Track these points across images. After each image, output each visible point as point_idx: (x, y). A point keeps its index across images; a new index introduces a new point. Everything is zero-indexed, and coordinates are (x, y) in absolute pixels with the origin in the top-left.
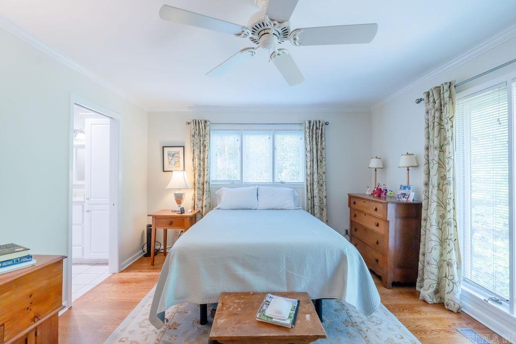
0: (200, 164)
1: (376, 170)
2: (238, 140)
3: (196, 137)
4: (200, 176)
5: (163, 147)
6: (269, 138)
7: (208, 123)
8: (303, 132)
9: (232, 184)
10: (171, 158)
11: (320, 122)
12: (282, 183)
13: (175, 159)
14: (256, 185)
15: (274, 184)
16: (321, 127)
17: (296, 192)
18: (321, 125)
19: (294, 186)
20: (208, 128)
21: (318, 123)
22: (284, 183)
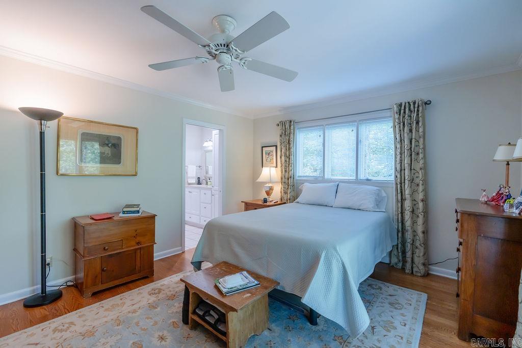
0: (286, 161)
1: (508, 164)
2: (320, 136)
3: (283, 136)
4: (286, 171)
5: (262, 147)
6: (353, 130)
7: (292, 123)
8: (392, 119)
9: (315, 180)
10: (267, 156)
11: (414, 103)
12: (368, 180)
13: (270, 157)
14: (337, 181)
15: (358, 182)
16: (416, 109)
17: (383, 191)
18: (416, 106)
19: (381, 185)
20: (292, 127)
21: (412, 104)
22: (370, 180)
